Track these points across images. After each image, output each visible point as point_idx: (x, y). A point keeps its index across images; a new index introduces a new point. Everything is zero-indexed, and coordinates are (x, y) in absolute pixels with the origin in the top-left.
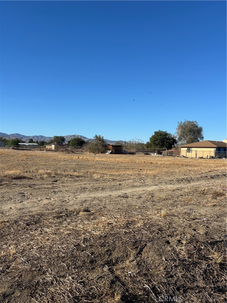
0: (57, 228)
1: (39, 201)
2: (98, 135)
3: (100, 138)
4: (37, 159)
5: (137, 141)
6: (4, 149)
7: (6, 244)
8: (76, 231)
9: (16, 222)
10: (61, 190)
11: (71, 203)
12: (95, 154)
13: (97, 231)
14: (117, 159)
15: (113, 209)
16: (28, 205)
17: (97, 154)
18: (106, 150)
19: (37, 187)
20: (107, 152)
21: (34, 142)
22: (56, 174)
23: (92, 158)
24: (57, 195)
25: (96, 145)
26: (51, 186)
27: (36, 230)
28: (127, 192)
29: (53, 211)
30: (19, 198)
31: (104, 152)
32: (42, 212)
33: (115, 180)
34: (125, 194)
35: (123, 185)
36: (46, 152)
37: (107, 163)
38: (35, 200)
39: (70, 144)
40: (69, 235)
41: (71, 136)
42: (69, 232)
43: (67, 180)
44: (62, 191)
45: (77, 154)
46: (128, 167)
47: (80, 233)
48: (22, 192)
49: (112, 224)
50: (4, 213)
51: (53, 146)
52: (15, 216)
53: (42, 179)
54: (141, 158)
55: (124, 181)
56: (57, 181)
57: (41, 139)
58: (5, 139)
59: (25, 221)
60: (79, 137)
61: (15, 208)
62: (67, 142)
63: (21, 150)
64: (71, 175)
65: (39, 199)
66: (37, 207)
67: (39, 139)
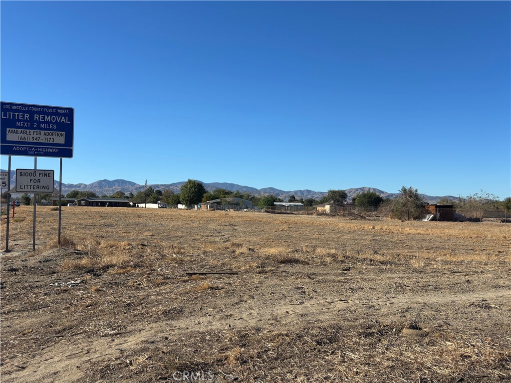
0: (369, 353)
1: (330, 303)
2: (407, 187)
3: (411, 192)
4: (304, 229)
5: (484, 196)
6: (252, 212)
7: (291, 372)
8: (404, 363)
9: (299, 337)
10: (362, 286)
11: (384, 310)
12: (402, 221)
13: (442, 368)
14: (447, 231)
15: (464, 328)
16: (313, 310)
17: (407, 222)
18: (424, 213)
19: (321, 278)
20: (425, 217)
21: (296, 200)
22: (344, 257)
23: (397, 228)
24: (357, 296)
25: (404, 205)
26: (343, 278)
27: (333, 353)
28: (486, 297)
29: (357, 323)
30: (297, 296)
31: (418, 218)
32: (338, 324)
33: (456, 272)
34: (483, 300)
35: (475, 282)
36: (317, 216)
37: (428, 238)
38: (322, 301)
39: (356, 203)
40: (392, 368)
41: (357, 190)
42: (390, 363)
43: (366, 268)
44: (363, 288)
45: (369, 220)
46: (471, 246)
47: (411, 368)
48: (300, 286)
49: (470, 357)
50: (279, 319)
51: (327, 208)
52: (296, 327)
53: (324, 264)
54: (497, 230)
55: (474, 276)
56: (349, 270)
57: (307, 195)
58: (254, 197)
59: (313, 336)
60: (372, 191)
61: (293, 312)
62: (349, 199)
63: (278, 213)
64: (371, 260)
65: (329, 300)
66: (327, 314)
67: (304, 195)
